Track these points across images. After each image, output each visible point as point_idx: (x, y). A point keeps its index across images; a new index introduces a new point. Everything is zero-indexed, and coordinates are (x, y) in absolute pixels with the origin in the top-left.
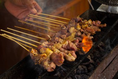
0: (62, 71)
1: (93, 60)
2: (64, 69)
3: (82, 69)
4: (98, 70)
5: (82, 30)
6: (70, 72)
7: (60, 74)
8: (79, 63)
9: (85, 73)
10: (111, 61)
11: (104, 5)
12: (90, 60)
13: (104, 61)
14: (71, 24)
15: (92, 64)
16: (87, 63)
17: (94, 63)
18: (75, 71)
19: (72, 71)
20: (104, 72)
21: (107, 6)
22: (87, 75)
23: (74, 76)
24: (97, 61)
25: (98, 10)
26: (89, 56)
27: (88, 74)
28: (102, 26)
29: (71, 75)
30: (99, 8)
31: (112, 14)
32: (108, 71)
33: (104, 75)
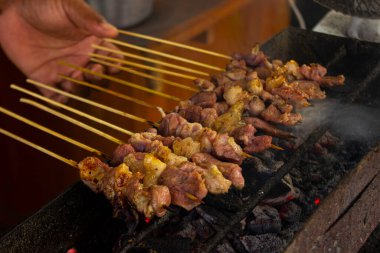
0: (201, 221)
1: (301, 189)
2: (207, 217)
3: (265, 217)
4: (318, 222)
5: (267, 95)
6: (228, 228)
7: (194, 233)
8: (256, 200)
9: (273, 231)
10: (356, 195)
11: (340, 14)
12: (290, 189)
13: (337, 195)
14: (232, 72)
15: (296, 201)
16: (280, 199)
17: (301, 198)
18: (241, 225)
19: (232, 223)
20: (333, 231)
21: (348, 17)
22: (279, 235)
23: (238, 238)
24: (312, 192)
25: (319, 29)
26: (288, 177)
27: (284, 232)
28: (331, 81)
29: (230, 236)
30: (323, 21)
31: (364, 43)
32: (348, 227)
33: (334, 238)
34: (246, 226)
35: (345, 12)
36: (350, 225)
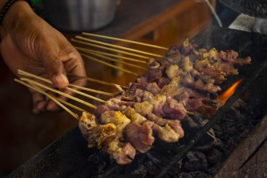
0: (150, 163)
1: (221, 139)
2: (155, 159)
3: (196, 159)
4: (233, 161)
5: (195, 72)
6: (169, 167)
7: (145, 171)
8: (189, 147)
9: (201, 169)
10: (260, 142)
11: (247, 16)
12: (213, 139)
13: (247, 142)
14: (171, 57)
15: (218, 148)
16: (206, 147)
17: (222, 146)
18: (179, 165)
19: (172, 163)
20: (244, 168)
21: (253, 18)
22: (206, 172)
23: (177, 175)
24: (229, 141)
25: (232, 26)
26: (211, 131)
27: (210, 170)
28: (241, 62)
29: (171, 173)
30: (235, 22)
31: (264, 35)
32: (255, 165)
33: (245, 173)
34: (182, 166)
35: (251, 15)
36: (256, 163)
